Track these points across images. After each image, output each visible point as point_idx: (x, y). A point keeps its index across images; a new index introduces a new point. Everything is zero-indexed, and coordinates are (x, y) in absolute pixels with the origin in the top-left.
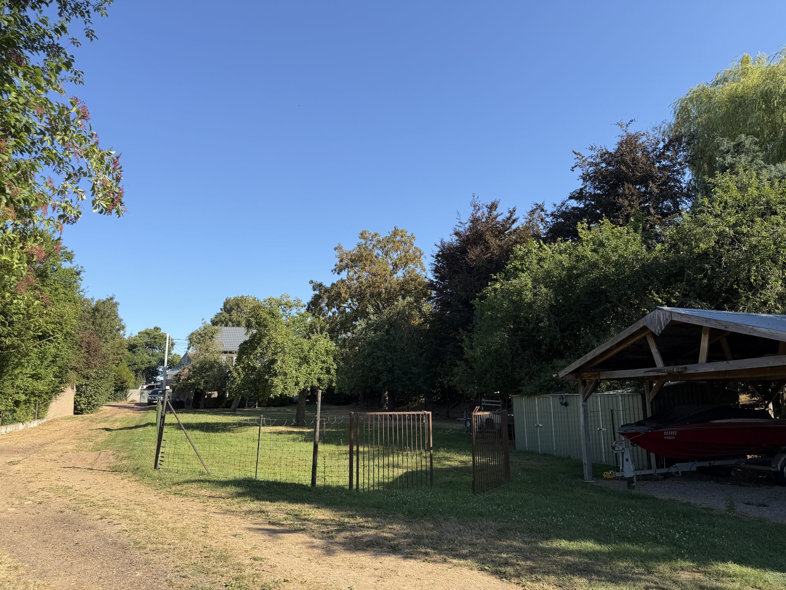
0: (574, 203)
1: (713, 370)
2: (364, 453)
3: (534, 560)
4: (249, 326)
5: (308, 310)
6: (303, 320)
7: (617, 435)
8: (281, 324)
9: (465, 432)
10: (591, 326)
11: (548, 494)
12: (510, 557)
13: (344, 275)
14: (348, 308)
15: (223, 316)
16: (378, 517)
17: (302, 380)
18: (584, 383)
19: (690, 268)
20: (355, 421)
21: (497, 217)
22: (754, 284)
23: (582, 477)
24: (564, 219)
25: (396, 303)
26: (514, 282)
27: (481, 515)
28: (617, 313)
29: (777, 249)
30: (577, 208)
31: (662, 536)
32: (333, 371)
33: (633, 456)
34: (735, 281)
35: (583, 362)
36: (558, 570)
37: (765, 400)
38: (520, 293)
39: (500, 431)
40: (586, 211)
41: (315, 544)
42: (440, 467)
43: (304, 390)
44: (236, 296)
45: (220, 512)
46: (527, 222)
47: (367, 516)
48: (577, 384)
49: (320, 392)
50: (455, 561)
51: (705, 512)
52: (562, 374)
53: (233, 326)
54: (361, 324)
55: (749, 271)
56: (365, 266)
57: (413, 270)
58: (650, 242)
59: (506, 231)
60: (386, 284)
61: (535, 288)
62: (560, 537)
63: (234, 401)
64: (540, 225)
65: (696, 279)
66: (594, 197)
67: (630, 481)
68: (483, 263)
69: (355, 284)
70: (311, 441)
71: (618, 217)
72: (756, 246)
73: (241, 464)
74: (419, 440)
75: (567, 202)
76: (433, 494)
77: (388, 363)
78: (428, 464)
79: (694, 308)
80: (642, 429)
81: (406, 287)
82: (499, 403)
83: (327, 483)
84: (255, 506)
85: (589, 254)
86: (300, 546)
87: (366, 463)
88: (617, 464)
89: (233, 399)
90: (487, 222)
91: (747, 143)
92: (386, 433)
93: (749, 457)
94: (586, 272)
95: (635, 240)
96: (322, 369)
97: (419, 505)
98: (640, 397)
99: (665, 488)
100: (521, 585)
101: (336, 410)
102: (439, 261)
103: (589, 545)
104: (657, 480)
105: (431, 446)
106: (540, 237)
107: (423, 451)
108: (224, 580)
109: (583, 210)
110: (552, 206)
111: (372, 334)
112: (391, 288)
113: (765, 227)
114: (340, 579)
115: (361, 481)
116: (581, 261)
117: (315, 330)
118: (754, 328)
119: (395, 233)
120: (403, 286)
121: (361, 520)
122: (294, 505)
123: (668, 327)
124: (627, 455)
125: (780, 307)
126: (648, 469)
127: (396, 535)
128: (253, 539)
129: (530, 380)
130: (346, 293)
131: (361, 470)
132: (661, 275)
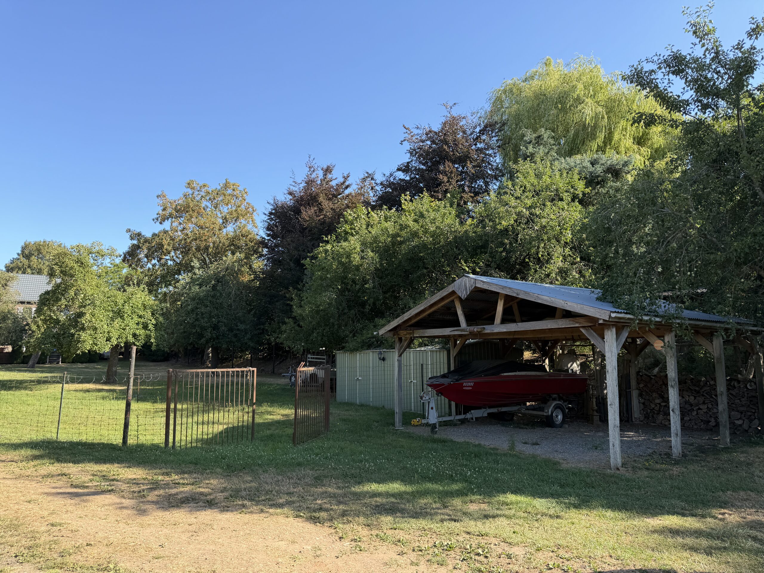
0: (401, 175)
1: (505, 330)
2: (182, 410)
3: (346, 504)
4: (52, 274)
5: (124, 261)
6: (118, 271)
7: (425, 386)
8: (92, 274)
9: (289, 387)
10: (409, 289)
11: (363, 442)
12: (325, 502)
13: (167, 226)
14: (171, 260)
15: (21, 262)
16: (195, 473)
17: (114, 335)
18: (400, 340)
19: (493, 241)
20: (173, 378)
21: (331, 181)
22: (542, 258)
23: (393, 424)
24: (392, 189)
25: (224, 258)
26: (345, 244)
27: (299, 464)
28: (431, 278)
29: (560, 230)
30: (404, 180)
31: (456, 474)
32: (151, 327)
33: (437, 405)
34: (527, 255)
35: (401, 322)
36: (367, 511)
37: (543, 357)
38: (348, 256)
39: (323, 385)
40: (411, 184)
41: (124, 505)
42: (261, 421)
43: (117, 345)
44: (38, 240)
45: (11, 477)
46: (359, 189)
47: (184, 473)
48: (394, 341)
49: (134, 348)
50: (271, 511)
51: (492, 452)
52: (382, 332)
53: (33, 273)
54: (184, 278)
55: (538, 248)
56: (192, 217)
57: (244, 226)
58: (462, 216)
59: (339, 195)
60: (214, 239)
61: (363, 251)
62: (370, 480)
63: (33, 356)
64: (370, 192)
65: (497, 251)
66: (418, 170)
67: (433, 426)
68: (316, 223)
69: (179, 236)
70: (123, 399)
71: (437, 192)
72: (545, 227)
73: (39, 425)
74: (242, 396)
75: (395, 174)
76: (253, 448)
77: (214, 319)
78: (250, 419)
79: (494, 277)
80: (446, 381)
81: (236, 242)
82: (324, 359)
83: (140, 442)
84: (55, 469)
85: (411, 223)
86: (106, 507)
87: (184, 420)
88: (423, 412)
89: (31, 355)
90: (321, 185)
91: (546, 136)
92: (207, 390)
93: (528, 404)
94: (408, 240)
95: (450, 214)
96: (138, 324)
97: (238, 459)
98: (445, 352)
99: (461, 432)
100: (333, 528)
101: (152, 368)
102: (271, 219)
103: (396, 487)
104: (455, 425)
105: (254, 401)
106: (370, 203)
107: (245, 406)
108: (14, 550)
109: (408, 183)
110: (382, 175)
111: (196, 289)
112: (220, 243)
113: (554, 211)
114: (151, 538)
115: (178, 438)
116: (404, 229)
117: (131, 282)
118: (539, 296)
119: (226, 186)
120: (233, 241)
121: (177, 476)
122: (101, 465)
123: (472, 292)
124: (433, 404)
125: (559, 279)
126: (449, 416)
127: (212, 490)
128: (51, 504)
129: (353, 337)
130: (169, 245)
131: (178, 428)
132: (469, 247)
